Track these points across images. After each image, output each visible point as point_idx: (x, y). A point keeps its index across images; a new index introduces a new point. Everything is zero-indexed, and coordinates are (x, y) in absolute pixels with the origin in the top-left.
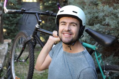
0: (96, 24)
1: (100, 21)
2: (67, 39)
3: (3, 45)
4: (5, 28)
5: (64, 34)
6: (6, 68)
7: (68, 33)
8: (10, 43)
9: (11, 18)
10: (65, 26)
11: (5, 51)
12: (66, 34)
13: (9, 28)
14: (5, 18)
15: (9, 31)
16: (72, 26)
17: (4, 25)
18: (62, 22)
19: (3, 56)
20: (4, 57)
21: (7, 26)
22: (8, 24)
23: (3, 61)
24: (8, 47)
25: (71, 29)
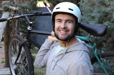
0: (105, 22)
4: (21, 32)
5: (60, 31)
14: (21, 22)
16: (68, 23)
17: (20, 29)
18: (57, 20)
21: (23, 30)
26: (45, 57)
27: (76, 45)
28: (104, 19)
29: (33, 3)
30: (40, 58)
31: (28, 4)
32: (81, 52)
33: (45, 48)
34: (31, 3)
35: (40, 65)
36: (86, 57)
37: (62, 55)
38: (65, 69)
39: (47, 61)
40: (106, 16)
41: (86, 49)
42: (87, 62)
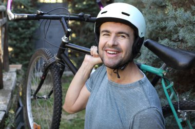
2: (111, 60)
3: (8, 74)
4: (11, 46)
6: (14, 111)
8: (20, 70)
9: (20, 29)
10: (109, 38)
11: (11, 84)
13: (18, 45)
14: (11, 30)
15: (18, 50)
17: (9, 41)
19: (8, 91)
20: (10, 94)
21: (15, 42)
22: (15, 40)
23: (8, 100)
24: (17, 77)
25: (118, 43)
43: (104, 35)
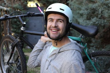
0: (93, 18)
1: (97, 15)
2: (54, 35)
4: (13, 32)
5: (51, 30)
7: (55, 29)
9: (18, 22)
12: (54, 30)
13: (17, 31)
14: (13, 23)
16: (59, 22)
17: (12, 29)
18: (49, 19)
21: (15, 30)
22: (16, 28)
25: (58, 25)
26: (38, 57)
27: (68, 45)
28: (92, 15)
29: (24, 4)
30: (34, 58)
31: (19, 5)
32: (73, 51)
33: (38, 48)
34: (22, 4)
35: (33, 65)
36: (78, 56)
37: (55, 55)
38: (58, 68)
39: (40, 61)
40: (93, 13)
41: (78, 48)
42: (79, 60)
43: (50, 21)
